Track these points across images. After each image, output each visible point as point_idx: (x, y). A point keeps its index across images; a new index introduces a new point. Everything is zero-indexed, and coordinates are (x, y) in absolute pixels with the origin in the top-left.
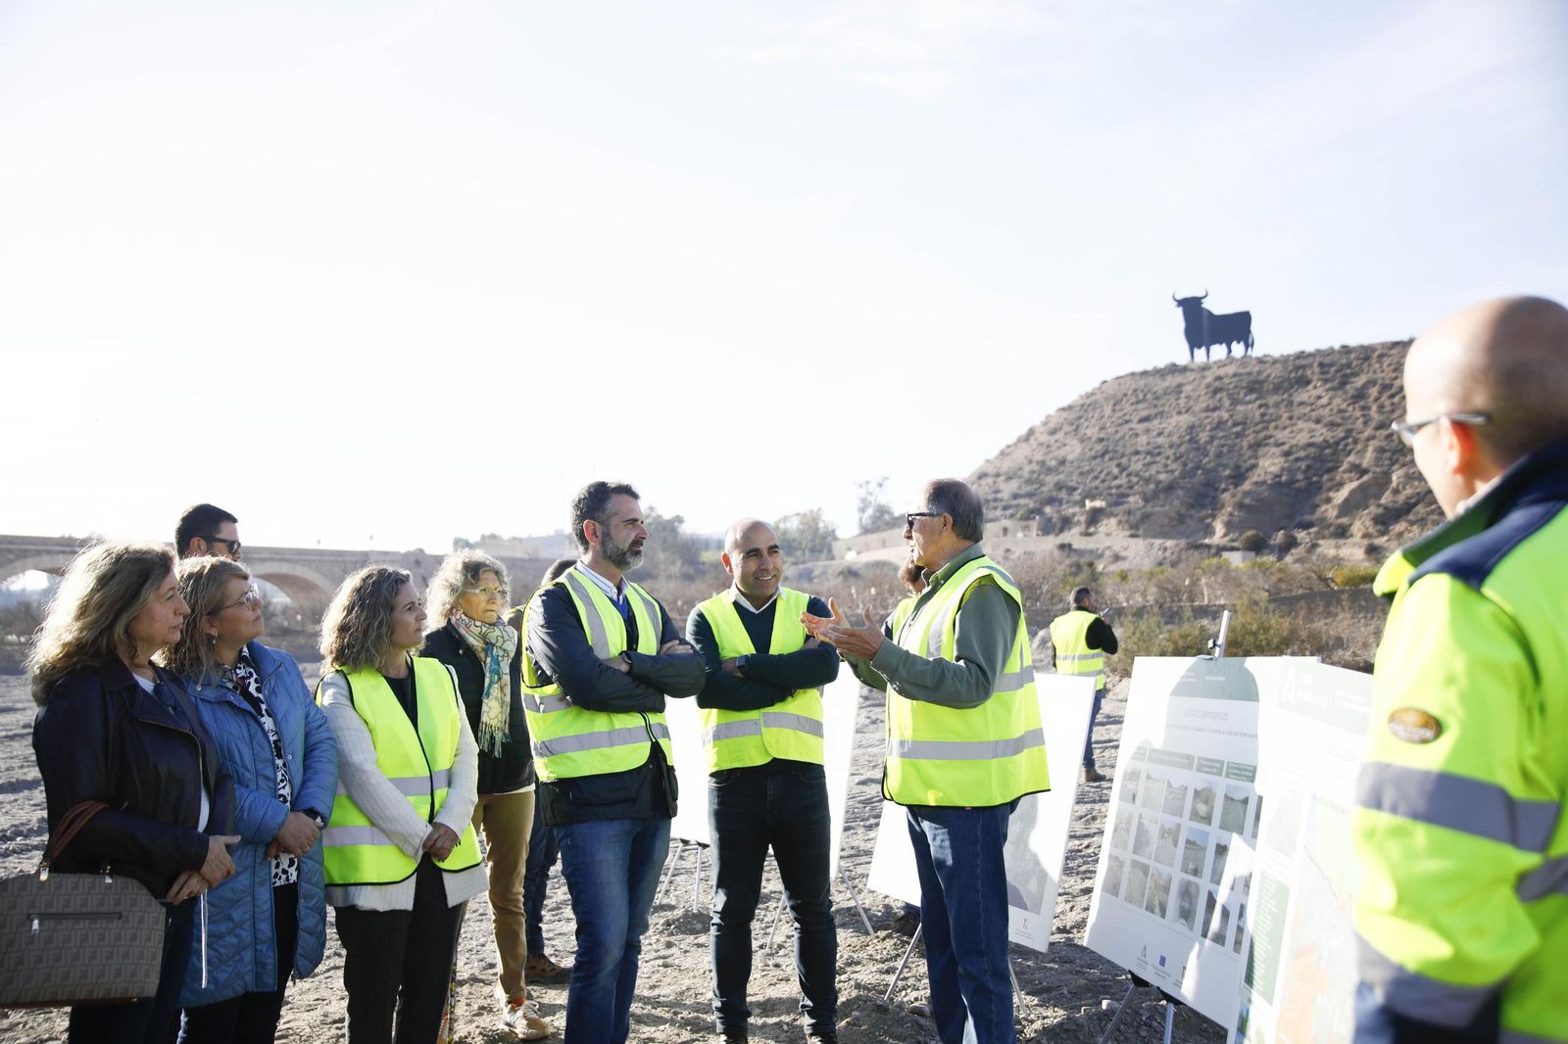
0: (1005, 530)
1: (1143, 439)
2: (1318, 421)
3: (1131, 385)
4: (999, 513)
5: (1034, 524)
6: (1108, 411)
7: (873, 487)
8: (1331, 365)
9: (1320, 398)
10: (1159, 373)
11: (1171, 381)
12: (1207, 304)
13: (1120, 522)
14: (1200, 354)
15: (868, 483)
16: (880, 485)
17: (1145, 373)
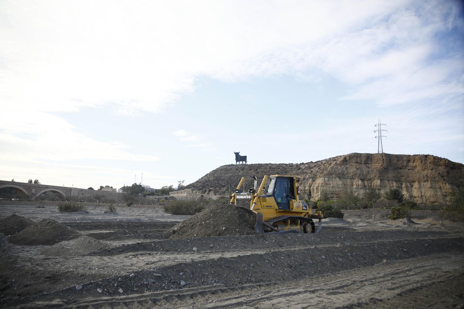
0: (196, 192)
1: (223, 177)
2: (250, 177)
3: (224, 167)
4: (196, 189)
5: (200, 191)
6: (219, 172)
7: (181, 182)
8: (256, 167)
9: (252, 172)
10: (229, 165)
11: (231, 167)
12: (240, 154)
13: (213, 192)
14: (238, 163)
15: (180, 181)
16: (183, 182)
17: (227, 165)
